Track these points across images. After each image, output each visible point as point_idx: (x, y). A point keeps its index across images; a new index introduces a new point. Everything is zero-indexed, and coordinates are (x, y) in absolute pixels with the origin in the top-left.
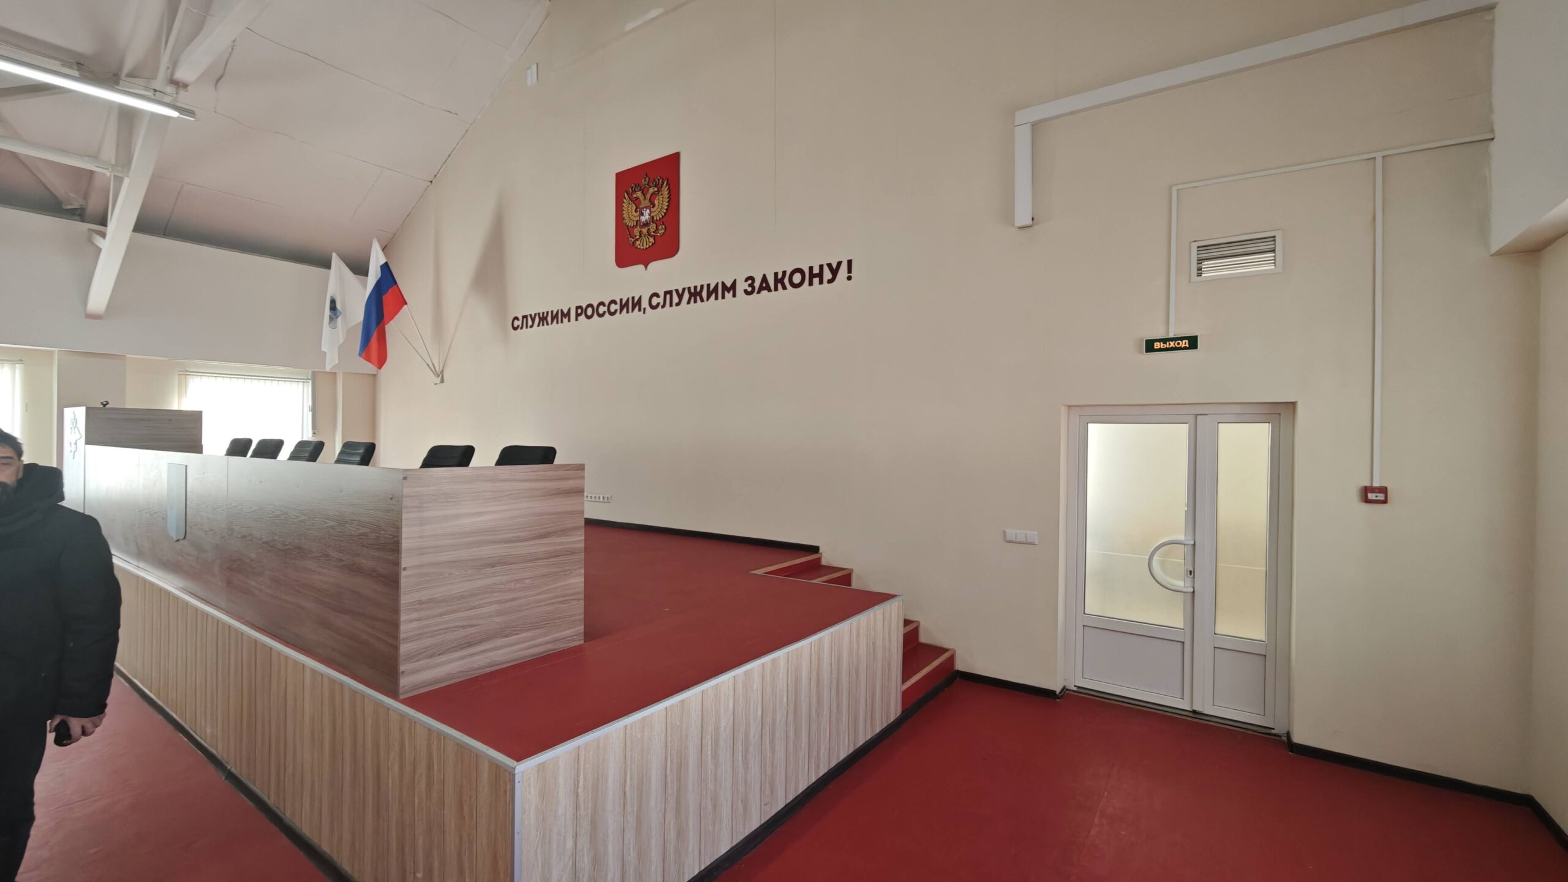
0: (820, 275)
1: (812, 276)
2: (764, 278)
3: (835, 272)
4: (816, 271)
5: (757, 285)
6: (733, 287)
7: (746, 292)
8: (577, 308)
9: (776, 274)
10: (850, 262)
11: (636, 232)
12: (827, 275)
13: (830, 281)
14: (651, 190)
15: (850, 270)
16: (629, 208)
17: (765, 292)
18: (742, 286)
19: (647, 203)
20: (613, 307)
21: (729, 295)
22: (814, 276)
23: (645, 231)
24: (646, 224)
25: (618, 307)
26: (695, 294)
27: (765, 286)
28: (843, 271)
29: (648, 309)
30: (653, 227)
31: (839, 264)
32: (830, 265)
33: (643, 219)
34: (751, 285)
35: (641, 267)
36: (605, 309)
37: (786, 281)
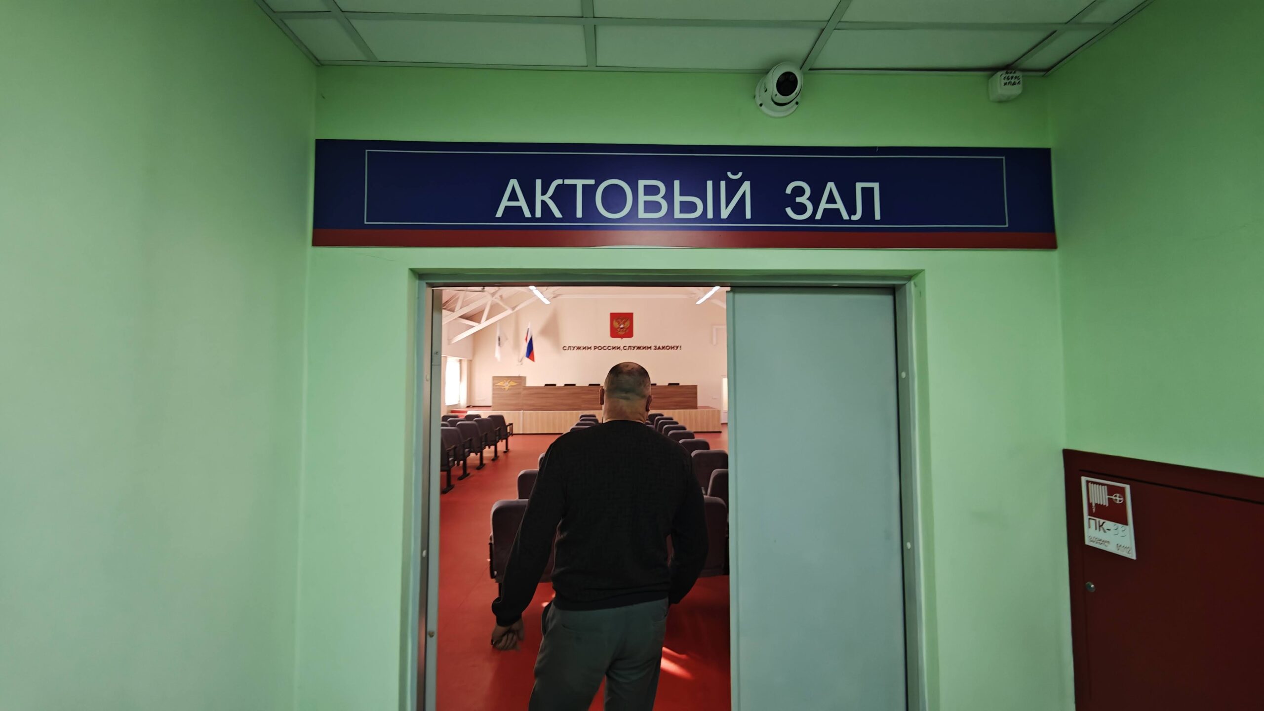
2: (659, 347)
3: (677, 347)
5: (657, 348)
6: (650, 348)
7: (655, 349)
8: (594, 347)
9: (662, 346)
10: (680, 346)
11: (618, 329)
12: (675, 348)
14: (624, 320)
15: (681, 348)
16: (616, 324)
17: (659, 350)
18: (653, 348)
19: (622, 323)
20: (609, 348)
22: (672, 348)
23: (622, 330)
24: (622, 328)
25: (611, 348)
26: (639, 348)
27: (659, 348)
28: (679, 348)
29: (623, 350)
30: (625, 329)
36: (607, 348)
37: (665, 348)
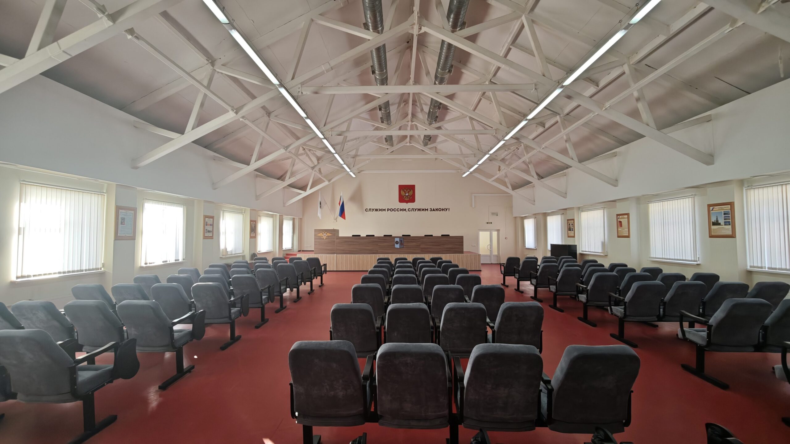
0: (444, 210)
1: (443, 210)
2: (434, 209)
4: (443, 209)
7: (430, 211)
8: (388, 209)
9: (436, 209)
10: (449, 209)
11: (405, 197)
13: (446, 211)
14: (408, 190)
15: (449, 210)
16: (403, 193)
17: (434, 211)
19: (407, 192)
20: (398, 210)
21: (426, 211)
23: (407, 197)
24: (407, 196)
25: (400, 210)
26: (419, 210)
28: (448, 210)
29: (408, 211)
30: (409, 197)
31: (447, 209)
32: (446, 209)
33: (406, 195)
34: (431, 210)
35: (406, 203)
36: (396, 210)
37: (438, 210)
